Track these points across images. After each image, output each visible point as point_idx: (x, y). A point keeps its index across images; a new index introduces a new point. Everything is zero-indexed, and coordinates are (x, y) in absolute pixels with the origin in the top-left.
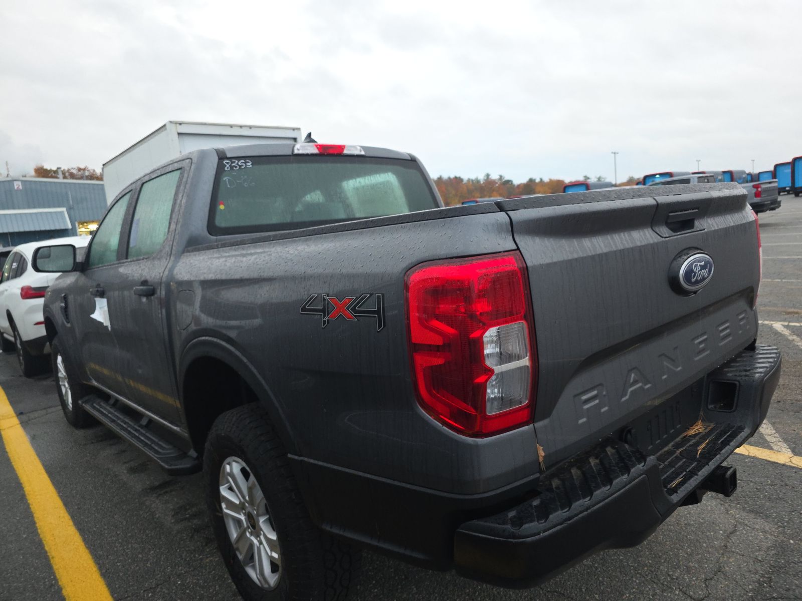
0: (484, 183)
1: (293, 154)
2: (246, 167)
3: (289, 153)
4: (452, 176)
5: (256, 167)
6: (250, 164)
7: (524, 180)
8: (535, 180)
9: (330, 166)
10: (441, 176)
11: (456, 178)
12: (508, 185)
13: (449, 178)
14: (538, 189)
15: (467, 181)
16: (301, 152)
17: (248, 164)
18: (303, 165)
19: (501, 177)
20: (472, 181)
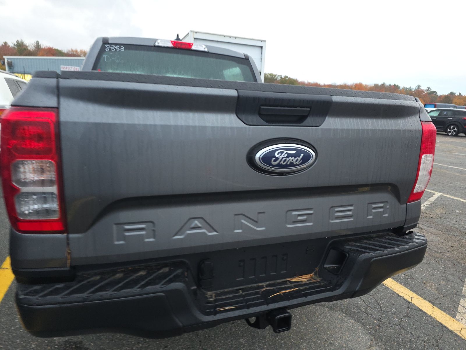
0: (414, 91)
1: (154, 45)
2: (120, 50)
3: (153, 45)
4: (392, 84)
5: (127, 51)
6: (123, 49)
7: (446, 93)
8: (455, 94)
9: (180, 56)
10: (384, 83)
11: (395, 85)
12: (433, 95)
13: (390, 85)
14: (455, 100)
15: (403, 88)
16: (160, 45)
17: (121, 48)
18: (160, 53)
19: (429, 88)
20: (406, 89)
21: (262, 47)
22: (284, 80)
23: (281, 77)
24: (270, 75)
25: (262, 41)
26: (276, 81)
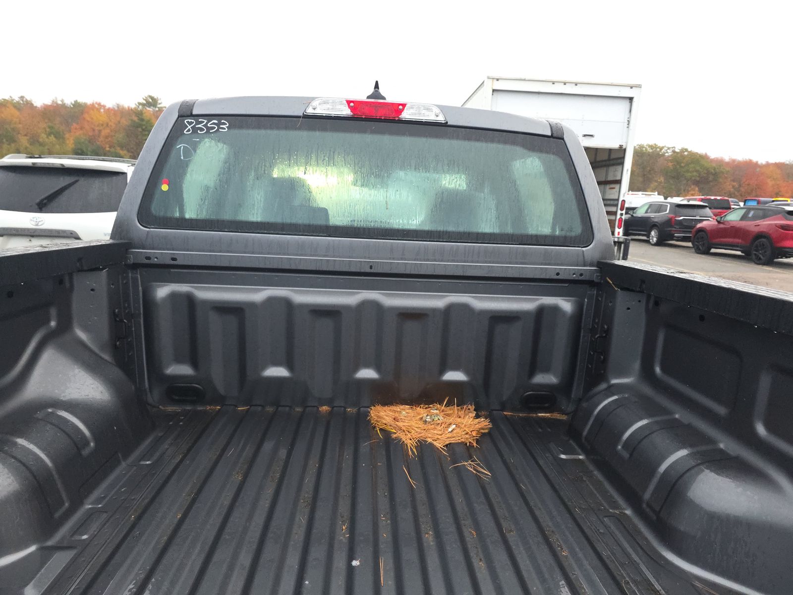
1: (304, 114)
3: (302, 114)
5: (236, 132)
6: (225, 126)
16: (319, 111)
17: (222, 126)
21: (631, 99)
22: (679, 155)
23: (674, 152)
24: (651, 147)
25: (631, 88)
26: (662, 158)
